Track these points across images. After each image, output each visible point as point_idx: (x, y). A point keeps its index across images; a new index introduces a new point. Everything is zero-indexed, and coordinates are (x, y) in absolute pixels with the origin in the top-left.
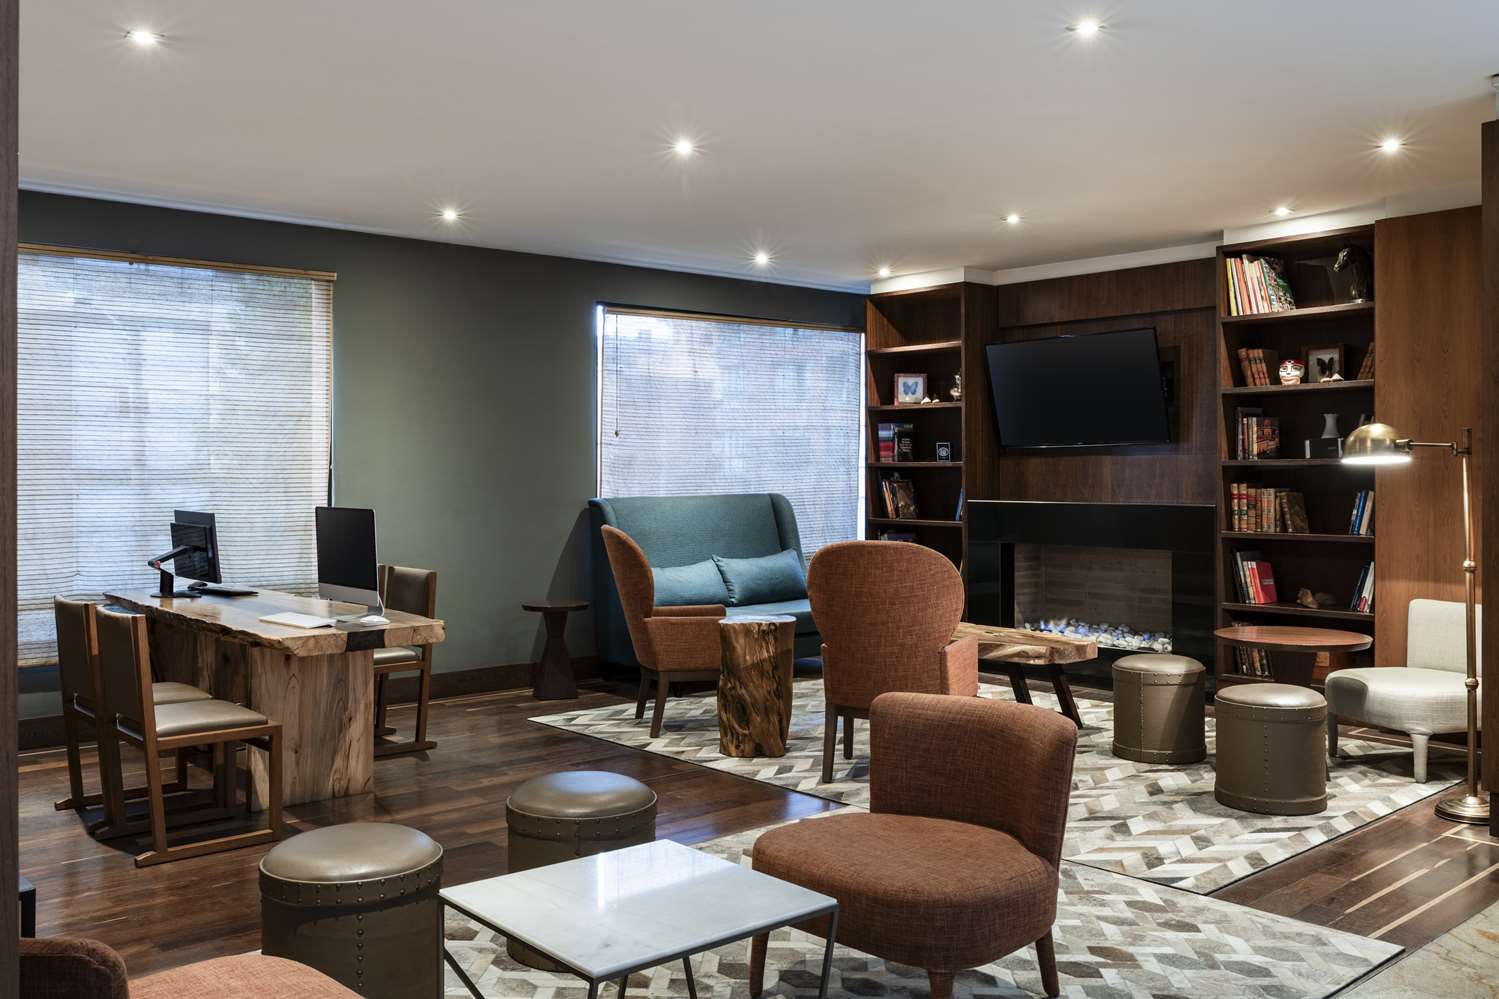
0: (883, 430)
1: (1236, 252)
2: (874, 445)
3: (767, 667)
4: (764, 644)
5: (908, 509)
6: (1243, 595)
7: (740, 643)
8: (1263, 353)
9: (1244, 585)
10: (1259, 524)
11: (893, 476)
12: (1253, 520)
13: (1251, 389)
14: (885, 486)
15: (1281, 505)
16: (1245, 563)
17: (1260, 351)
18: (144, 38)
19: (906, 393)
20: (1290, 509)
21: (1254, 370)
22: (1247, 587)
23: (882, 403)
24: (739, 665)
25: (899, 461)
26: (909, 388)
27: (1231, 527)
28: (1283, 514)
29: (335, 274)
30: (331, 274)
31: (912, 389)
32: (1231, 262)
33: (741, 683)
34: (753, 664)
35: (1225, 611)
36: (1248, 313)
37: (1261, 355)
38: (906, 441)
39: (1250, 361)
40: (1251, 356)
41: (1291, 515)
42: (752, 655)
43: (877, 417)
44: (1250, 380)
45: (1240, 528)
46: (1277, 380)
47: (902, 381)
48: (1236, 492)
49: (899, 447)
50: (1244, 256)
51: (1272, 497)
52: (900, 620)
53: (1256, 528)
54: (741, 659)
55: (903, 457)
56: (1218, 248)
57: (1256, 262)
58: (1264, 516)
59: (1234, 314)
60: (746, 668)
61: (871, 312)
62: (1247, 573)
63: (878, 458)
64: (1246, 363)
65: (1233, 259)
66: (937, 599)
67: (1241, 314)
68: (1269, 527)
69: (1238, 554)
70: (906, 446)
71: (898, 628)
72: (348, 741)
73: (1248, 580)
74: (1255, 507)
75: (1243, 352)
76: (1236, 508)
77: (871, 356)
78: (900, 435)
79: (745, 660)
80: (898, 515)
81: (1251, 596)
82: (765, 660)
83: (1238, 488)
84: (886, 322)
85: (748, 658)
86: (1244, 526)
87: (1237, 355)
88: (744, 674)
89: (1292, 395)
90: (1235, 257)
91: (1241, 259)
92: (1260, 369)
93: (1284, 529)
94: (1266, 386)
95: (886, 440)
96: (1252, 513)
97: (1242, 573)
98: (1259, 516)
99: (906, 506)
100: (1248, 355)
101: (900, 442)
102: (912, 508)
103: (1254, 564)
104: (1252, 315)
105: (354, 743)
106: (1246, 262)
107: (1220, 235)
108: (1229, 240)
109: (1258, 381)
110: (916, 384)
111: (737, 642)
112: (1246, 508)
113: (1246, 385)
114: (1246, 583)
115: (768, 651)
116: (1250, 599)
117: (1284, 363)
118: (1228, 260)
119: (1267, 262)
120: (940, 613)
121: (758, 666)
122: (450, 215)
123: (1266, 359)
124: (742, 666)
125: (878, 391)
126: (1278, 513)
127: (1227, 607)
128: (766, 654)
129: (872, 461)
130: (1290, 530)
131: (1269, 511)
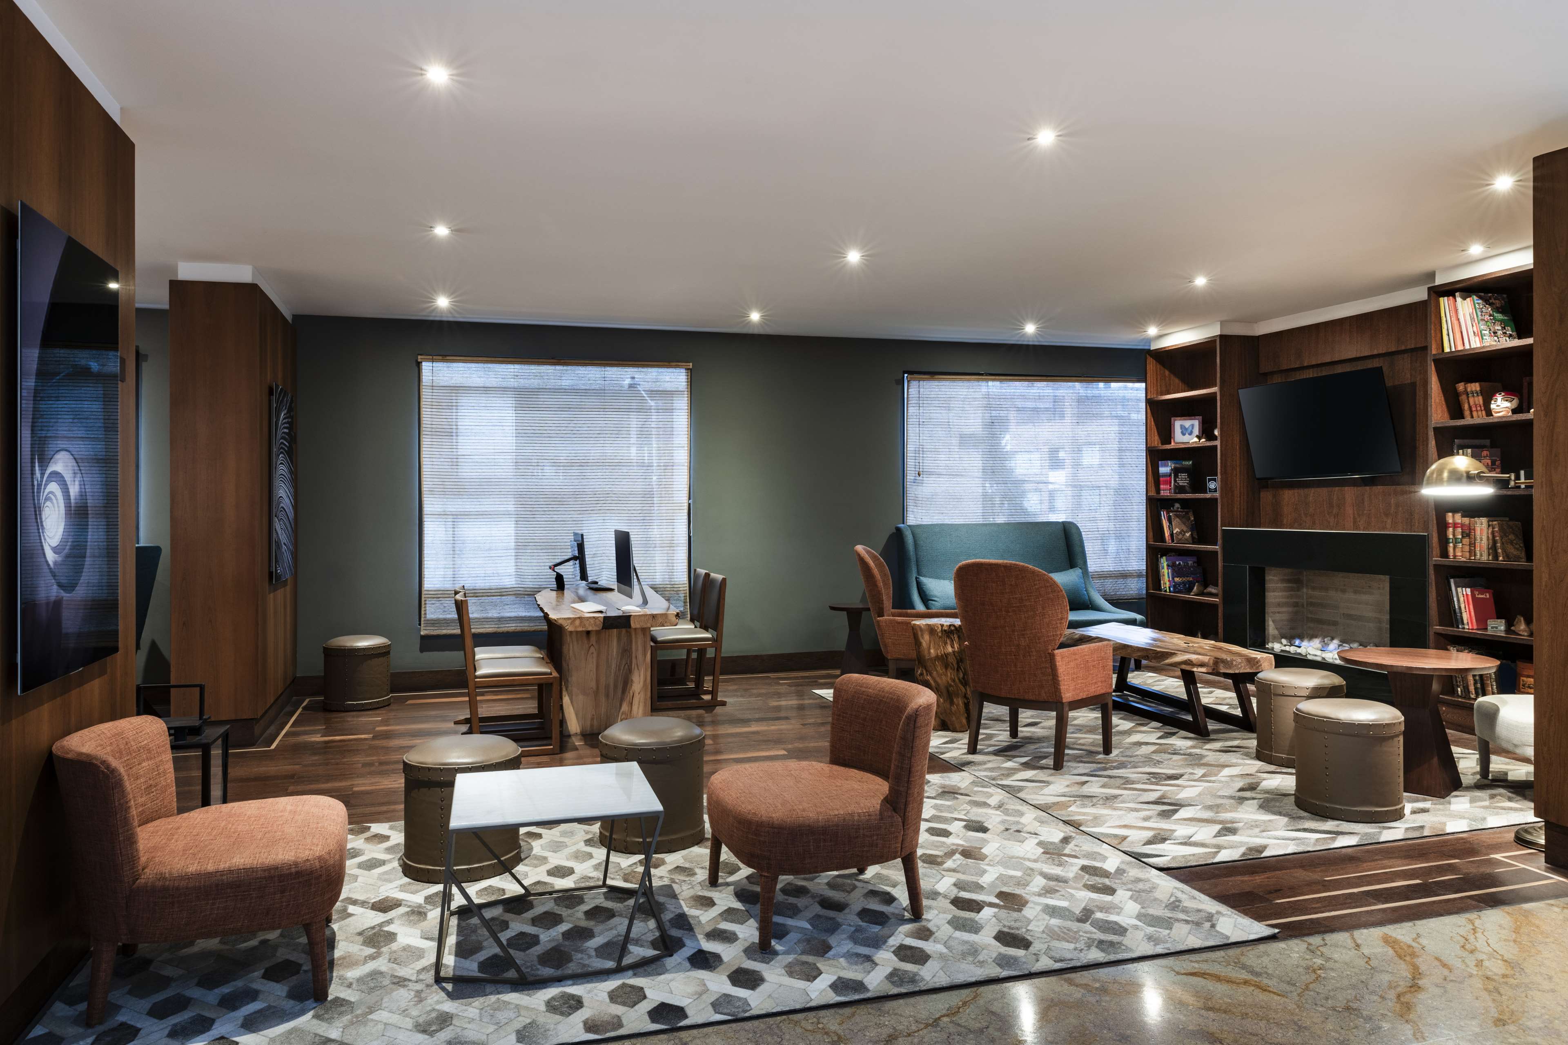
0: (1162, 466)
1: (1450, 290)
2: (1154, 478)
3: (952, 660)
4: (948, 641)
5: (1184, 534)
6: (1457, 620)
7: (925, 640)
8: (1481, 386)
9: (1457, 611)
10: (1472, 552)
11: (1173, 506)
12: (1467, 548)
13: (1468, 421)
14: (1164, 515)
15: (1493, 533)
16: (1459, 589)
17: (1477, 384)
18: (441, 231)
19: (1184, 434)
20: (1501, 538)
21: (1472, 403)
22: (1461, 613)
23: (1162, 444)
24: (925, 656)
25: (1175, 493)
26: (1186, 429)
27: (1444, 554)
28: (1495, 542)
29: (691, 364)
30: (688, 364)
31: (1189, 431)
32: (1444, 302)
33: (926, 671)
34: (937, 656)
35: (1438, 634)
36: (1460, 348)
37: (1478, 389)
38: (1184, 476)
39: (1467, 394)
40: (1469, 390)
41: (1502, 543)
42: (936, 650)
43: (1154, 456)
44: (1467, 413)
45: (1455, 556)
46: (1489, 413)
47: (1178, 424)
48: (1451, 521)
49: (1175, 481)
50: (1457, 294)
51: (1485, 525)
52: (1014, 626)
53: (1470, 556)
54: (926, 652)
55: (1180, 489)
56: (1430, 289)
57: (1468, 299)
58: (1478, 545)
59: (1447, 350)
60: (931, 659)
61: (1151, 365)
62: (1462, 599)
63: (1158, 491)
64: (1463, 398)
65: (1446, 298)
66: (1043, 608)
67: (1453, 349)
68: (1481, 555)
69: (1452, 581)
70: (1183, 480)
71: (1013, 631)
72: (631, 695)
73: (1463, 606)
74: (1468, 535)
75: (1461, 387)
76: (1451, 537)
77: (1150, 402)
78: (1176, 471)
79: (929, 653)
80: (1173, 541)
81: (1465, 621)
82: (949, 654)
83: (1453, 517)
84: (1167, 373)
85: (932, 651)
86: (1458, 553)
87: (1455, 389)
88: (929, 664)
89: (1503, 426)
90: (1448, 296)
91: (1454, 297)
92: (1477, 402)
93: (1496, 557)
94: (1479, 418)
95: (1165, 475)
96: (1466, 541)
97: (1455, 599)
98: (1472, 545)
99: (1182, 532)
100: (1466, 389)
101: (1176, 476)
102: (1188, 535)
103: (1469, 590)
104: (1465, 350)
105: (636, 695)
106: (1459, 299)
107: (1432, 275)
108: (1439, 281)
109: (1475, 414)
110: (1193, 426)
111: (923, 638)
112: (1460, 537)
113: (1463, 418)
114: (1460, 608)
115: (953, 647)
116: (1463, 624)
117: (1495, 396)
118: (1441, 299)
119: (1480, 298)
120: (1046, 620)
121: (943, 659)
122: (755, 316)
123: (1482, 392)
124: (927, 657)
125: (1159, 434)
126: (1491, 541)
127: (1438, 631)
128: (950, 649)
129: (1153, 493)
130: (1501, 558)
131: (1481, 540)
